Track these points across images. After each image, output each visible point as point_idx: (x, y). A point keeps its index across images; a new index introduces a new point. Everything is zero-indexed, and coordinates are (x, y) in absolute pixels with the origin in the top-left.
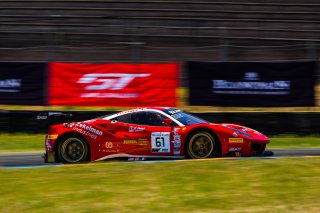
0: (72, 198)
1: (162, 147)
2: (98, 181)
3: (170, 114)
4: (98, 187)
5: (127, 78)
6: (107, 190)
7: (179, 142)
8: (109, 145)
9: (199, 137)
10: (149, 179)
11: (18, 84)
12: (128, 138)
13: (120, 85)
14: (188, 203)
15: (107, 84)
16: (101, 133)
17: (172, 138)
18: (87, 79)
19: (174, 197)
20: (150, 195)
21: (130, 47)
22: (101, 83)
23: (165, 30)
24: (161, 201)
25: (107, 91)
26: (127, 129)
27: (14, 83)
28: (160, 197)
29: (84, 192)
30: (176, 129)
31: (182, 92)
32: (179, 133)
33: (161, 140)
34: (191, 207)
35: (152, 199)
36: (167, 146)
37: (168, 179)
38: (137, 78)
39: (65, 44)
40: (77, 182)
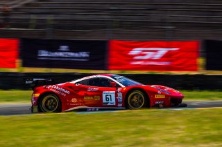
0: (125, 134)
1: (110, 101)
2: (143, 122)
3: (116, 79)
4: (142, 126)
5: (163, 51)
6: (149, 128)
7: (121, 98)
8: (74, 100)
9: (134, 94)
10: (178, 121)
11: (87, 55)
12: (87, 95)
13: (158, 56)
14: (205, 138)
15: (149, 55)
16: (68, 92)
17: (116, 95)
18: (135, 51)
19: (196, 134)
20: (179, 132)
21: (165, 30)
22: (144, 55)
23: (189, 18)
24: (187, 136)
25: (149, 60)
26: (86, 89)
27: (84, 54)
28: (186, 134)
29: (133, 130)
30: (119, 89)
31: (201, 61)
32: (121, 92)
33: (109, 97)
34: (208, 140)
35: (180, 135)
36: (114, 101)
37: (192, 121)
38: (169, 51)
39: (120, 27)
40: (128, 122)
